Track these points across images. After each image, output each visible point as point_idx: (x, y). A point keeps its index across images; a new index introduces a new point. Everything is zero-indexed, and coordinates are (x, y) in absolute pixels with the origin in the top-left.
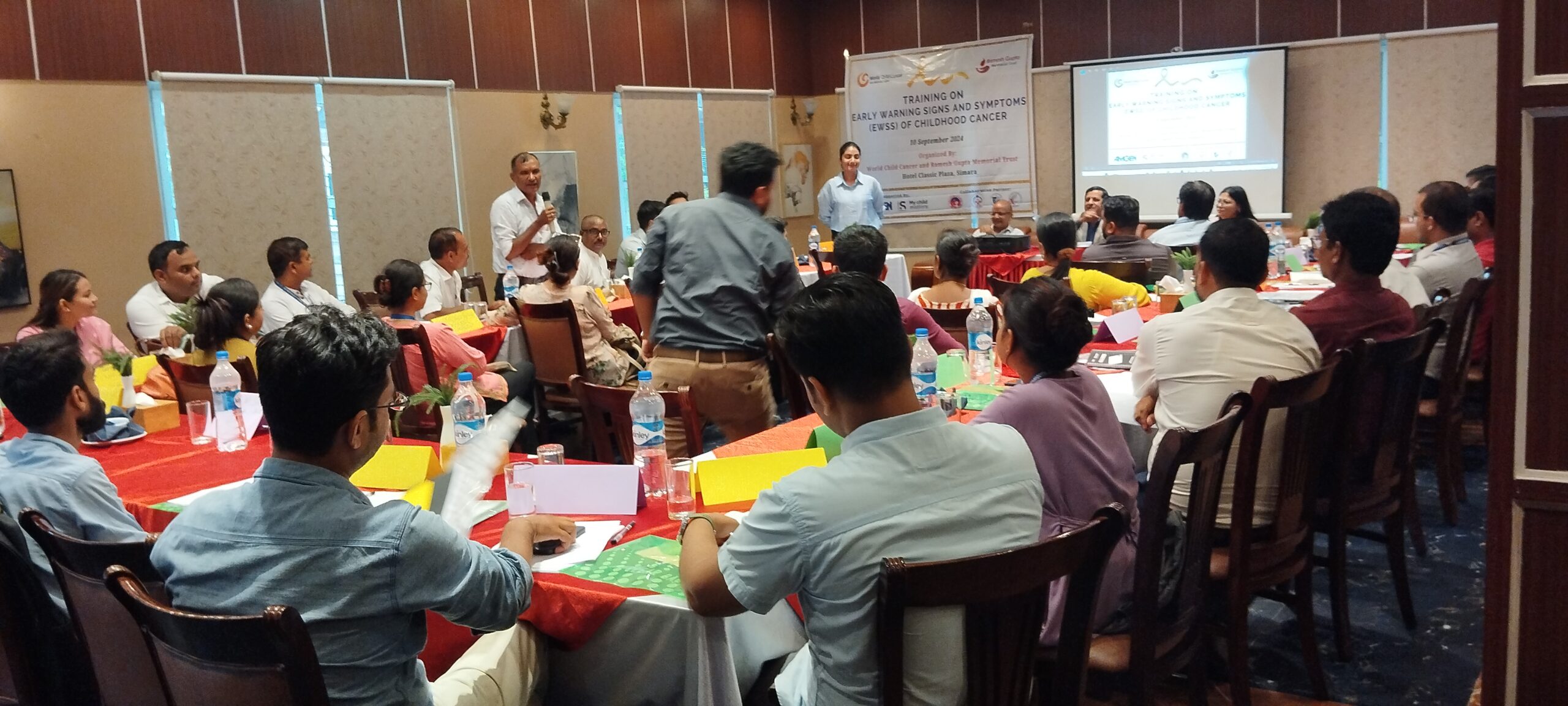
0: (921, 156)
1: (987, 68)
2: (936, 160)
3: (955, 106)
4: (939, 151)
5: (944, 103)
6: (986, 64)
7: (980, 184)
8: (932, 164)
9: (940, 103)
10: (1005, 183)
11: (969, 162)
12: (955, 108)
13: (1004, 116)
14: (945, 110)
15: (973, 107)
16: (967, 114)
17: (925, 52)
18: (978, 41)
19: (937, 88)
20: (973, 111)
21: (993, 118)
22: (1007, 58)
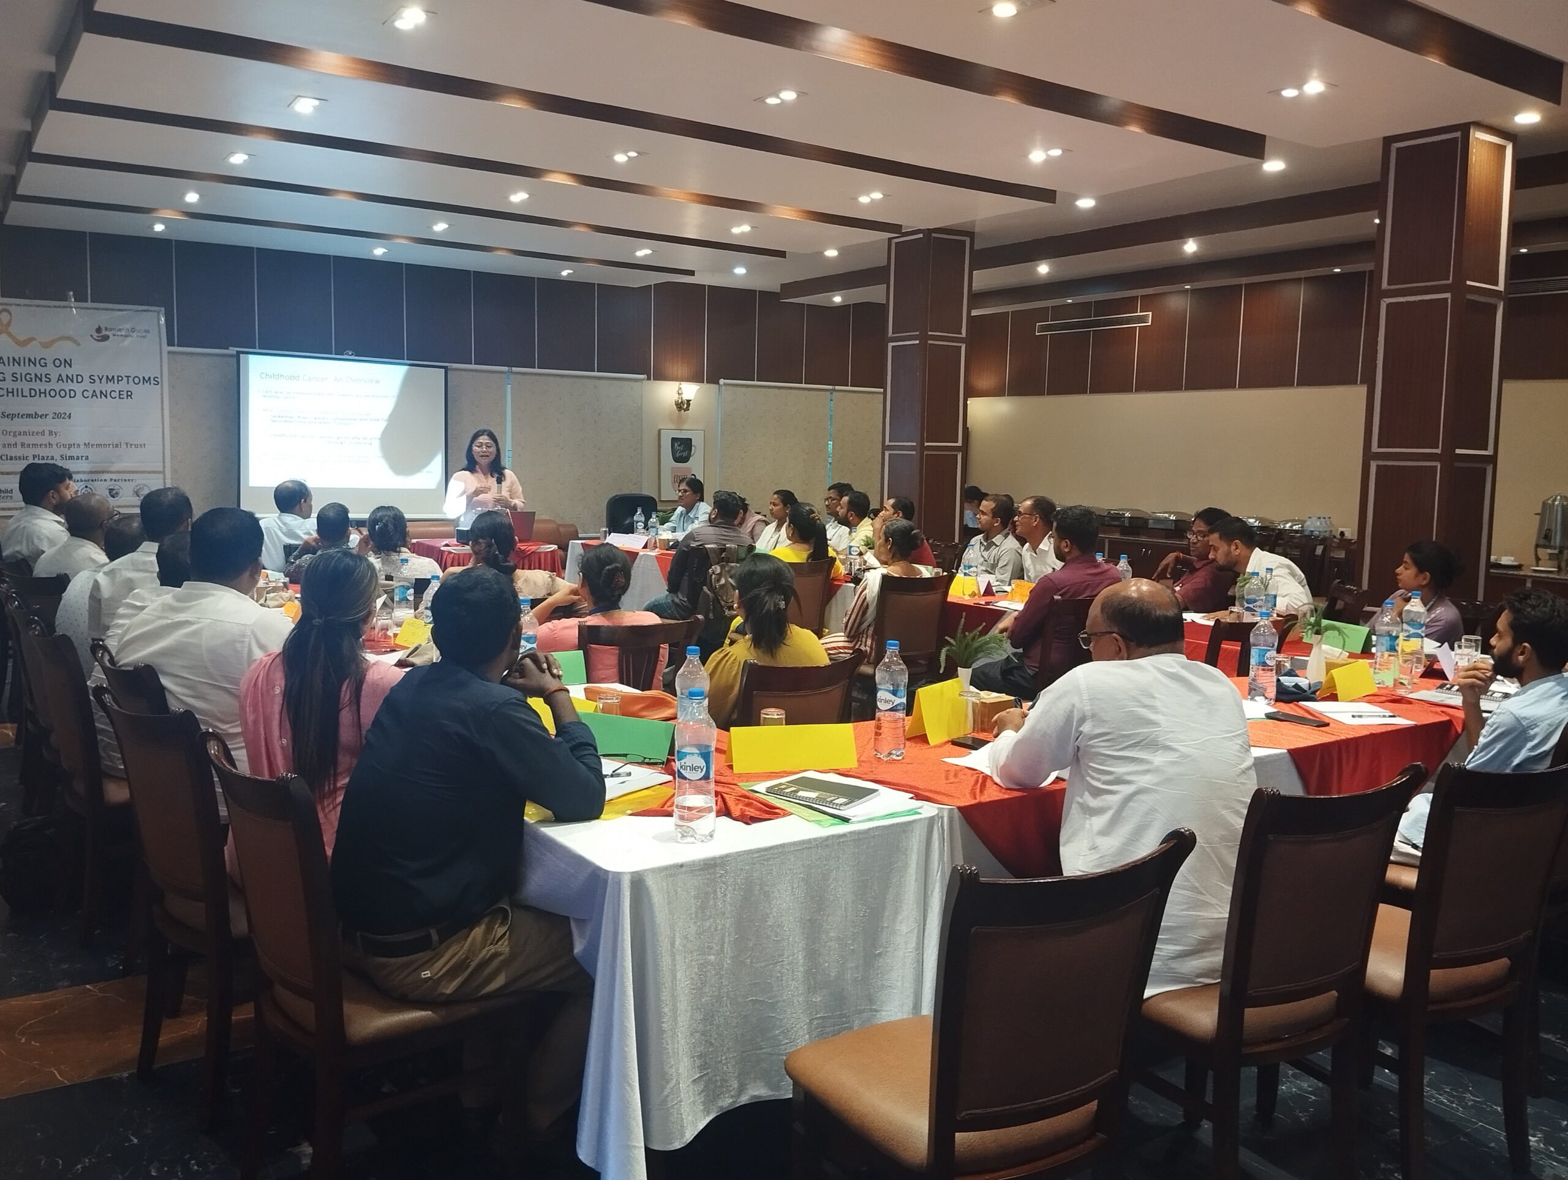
0: (6, 433)
1: (105, 338)
2: (27, 440)
3: (60, 375)
4: (35, 429)
5: (44, 371)
6: (104, 333)
7: (91, 472)
8: (23, 445)
9: (38, 370)
10: (124, 472)
11: (79, 445)
12: (60, 378)
13: (129, 395)
14: (44, 379)
15: (87, 380)
16: (78, 388)
17: (11, 305)
18: (89, 304)
19: (34, 351)
20: (86, 384)
21: (113, 394)
22: (133, 330)
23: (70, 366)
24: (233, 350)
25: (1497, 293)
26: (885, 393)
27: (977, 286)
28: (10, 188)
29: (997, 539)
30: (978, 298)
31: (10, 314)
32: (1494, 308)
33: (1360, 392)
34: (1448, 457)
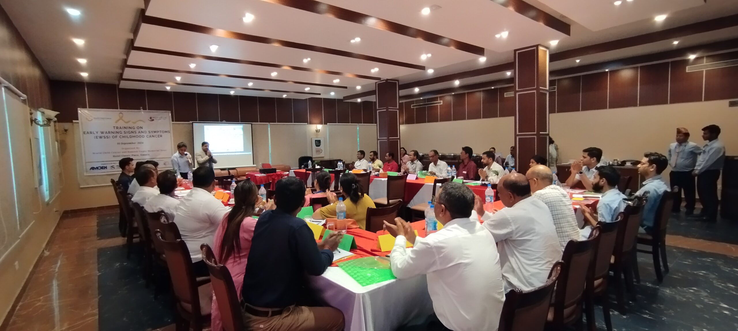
0: (123, 149)
1: (153, 120)
2: (130, 150)
4: (133, 147)
5: (134, 130)
6: (152, 119)
8: (128, 152)
9: (132, 130)
10: (161, 158)
11: (146, 151)
12: (139, 132)
13: (161, 136)
14: (134, 132)
15: (148, 132)
16: (145, 135)
17: (122, 111)
18: (147, 111)
19: (130, 125)
20: (148, 134)
21: (156, 136)
22: (161, 118)
23: (142, 128)
24: (191, 122)
25: (546, 90)
26: (377, 125)
27: (400, 95)
28: (121, 77)
29: (415, 162)
30: (401, 98)
31: (122, 114)
32: (546, 94)
33: (513, 118)
34: (538, 135)
